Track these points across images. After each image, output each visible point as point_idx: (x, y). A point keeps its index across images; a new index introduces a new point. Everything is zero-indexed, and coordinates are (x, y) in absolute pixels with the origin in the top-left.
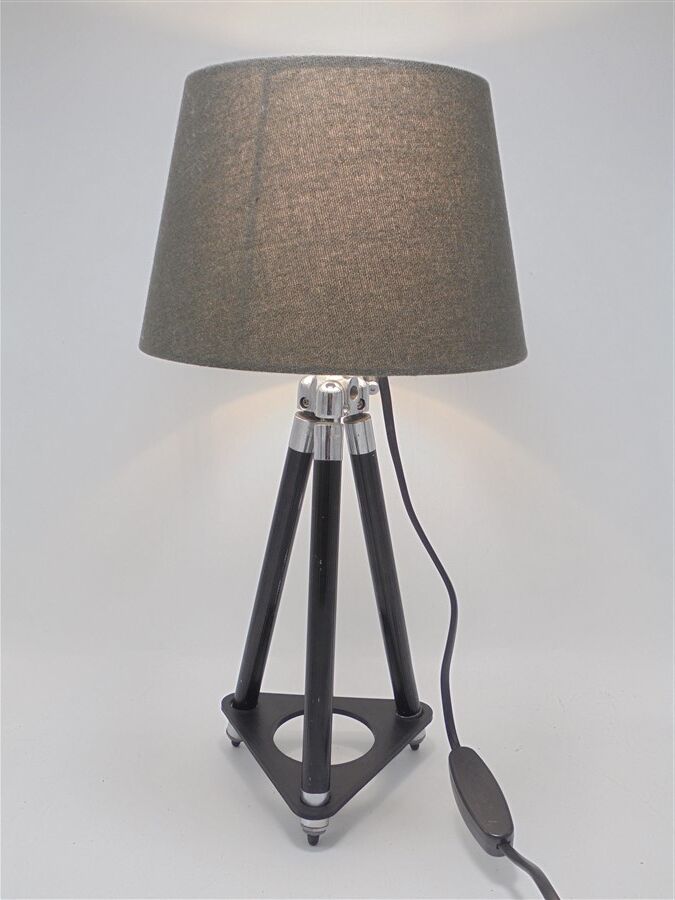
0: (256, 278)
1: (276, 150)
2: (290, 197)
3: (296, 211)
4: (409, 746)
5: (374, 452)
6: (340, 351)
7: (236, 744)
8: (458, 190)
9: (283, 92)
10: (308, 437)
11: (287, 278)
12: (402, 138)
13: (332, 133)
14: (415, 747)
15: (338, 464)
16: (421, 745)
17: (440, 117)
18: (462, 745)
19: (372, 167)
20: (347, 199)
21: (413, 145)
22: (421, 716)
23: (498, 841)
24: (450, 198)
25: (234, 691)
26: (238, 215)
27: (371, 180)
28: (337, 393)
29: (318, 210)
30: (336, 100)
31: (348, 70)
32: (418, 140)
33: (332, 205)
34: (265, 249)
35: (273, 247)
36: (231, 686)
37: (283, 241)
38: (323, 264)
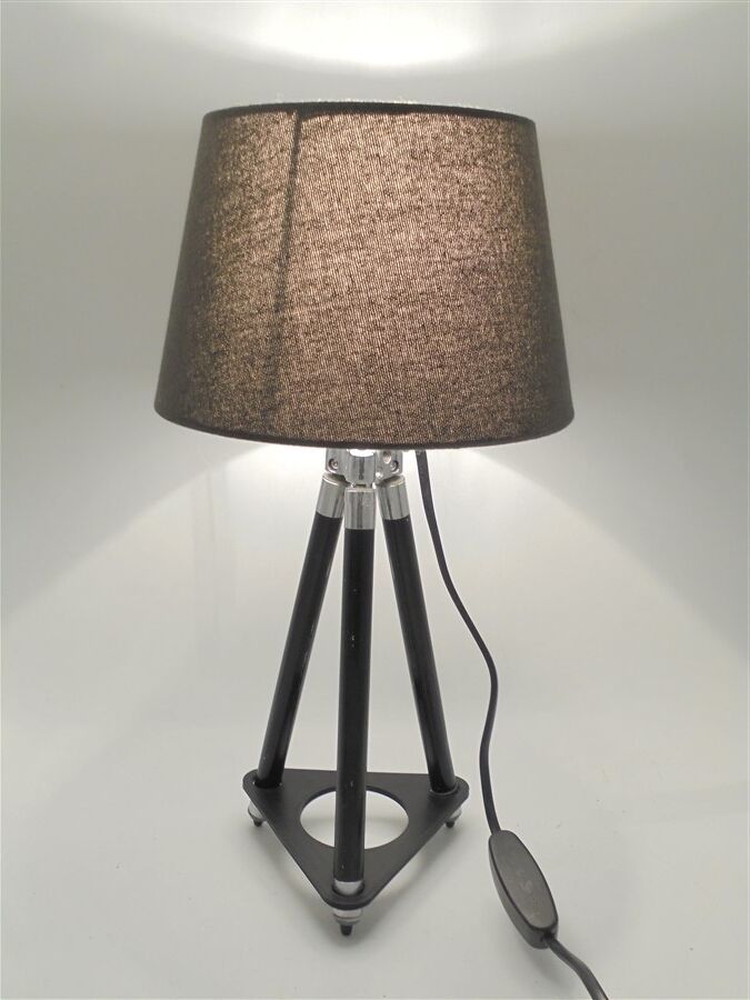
0: (287, 344)
1: (309, 204)
2: (325, 256)
3: (330, 273)
4: (445, 825)
5: (408, 517)
6: (379, 423)
7: (258, 823)
8: (504, 246)
9: (316, 140)
10: (337, 502)
11: (320, 345)
12: (445, 192)
13: (368, 187)
14: (450, 825)
15: (370, 533)
16: (456, 822)
17: (485, 167)
18: (502, 828)
19: (412, 225)
20: (385, 259)
21: (457, 199)
22: (456, 792)
23: (543, 934)
24: (495, 255)
25: (257, 767)
26: (266, 275)
27: (411, 238)
28: (370, 457)
29: (354, 272)
30: (374, 151)
31: (386, 117)
32: (461, 193)
33: (369, 266)
34: (297, 312)
35: (305, 310)
36: (253, 762)
37: (316, 304)
38: (360, 330)
